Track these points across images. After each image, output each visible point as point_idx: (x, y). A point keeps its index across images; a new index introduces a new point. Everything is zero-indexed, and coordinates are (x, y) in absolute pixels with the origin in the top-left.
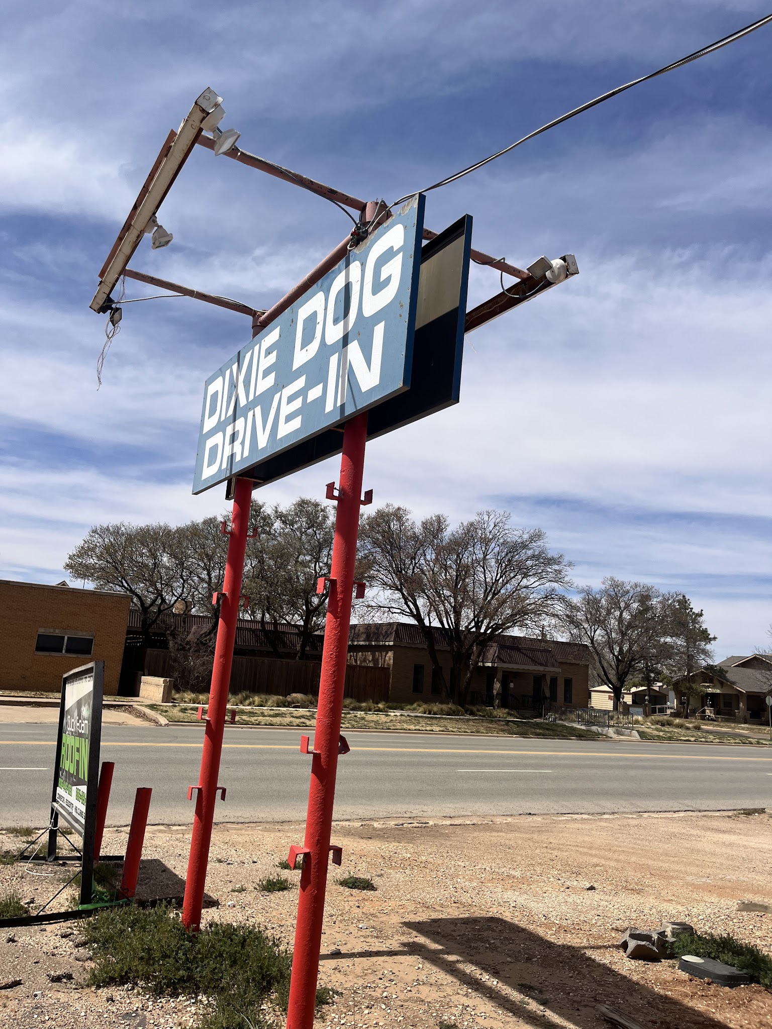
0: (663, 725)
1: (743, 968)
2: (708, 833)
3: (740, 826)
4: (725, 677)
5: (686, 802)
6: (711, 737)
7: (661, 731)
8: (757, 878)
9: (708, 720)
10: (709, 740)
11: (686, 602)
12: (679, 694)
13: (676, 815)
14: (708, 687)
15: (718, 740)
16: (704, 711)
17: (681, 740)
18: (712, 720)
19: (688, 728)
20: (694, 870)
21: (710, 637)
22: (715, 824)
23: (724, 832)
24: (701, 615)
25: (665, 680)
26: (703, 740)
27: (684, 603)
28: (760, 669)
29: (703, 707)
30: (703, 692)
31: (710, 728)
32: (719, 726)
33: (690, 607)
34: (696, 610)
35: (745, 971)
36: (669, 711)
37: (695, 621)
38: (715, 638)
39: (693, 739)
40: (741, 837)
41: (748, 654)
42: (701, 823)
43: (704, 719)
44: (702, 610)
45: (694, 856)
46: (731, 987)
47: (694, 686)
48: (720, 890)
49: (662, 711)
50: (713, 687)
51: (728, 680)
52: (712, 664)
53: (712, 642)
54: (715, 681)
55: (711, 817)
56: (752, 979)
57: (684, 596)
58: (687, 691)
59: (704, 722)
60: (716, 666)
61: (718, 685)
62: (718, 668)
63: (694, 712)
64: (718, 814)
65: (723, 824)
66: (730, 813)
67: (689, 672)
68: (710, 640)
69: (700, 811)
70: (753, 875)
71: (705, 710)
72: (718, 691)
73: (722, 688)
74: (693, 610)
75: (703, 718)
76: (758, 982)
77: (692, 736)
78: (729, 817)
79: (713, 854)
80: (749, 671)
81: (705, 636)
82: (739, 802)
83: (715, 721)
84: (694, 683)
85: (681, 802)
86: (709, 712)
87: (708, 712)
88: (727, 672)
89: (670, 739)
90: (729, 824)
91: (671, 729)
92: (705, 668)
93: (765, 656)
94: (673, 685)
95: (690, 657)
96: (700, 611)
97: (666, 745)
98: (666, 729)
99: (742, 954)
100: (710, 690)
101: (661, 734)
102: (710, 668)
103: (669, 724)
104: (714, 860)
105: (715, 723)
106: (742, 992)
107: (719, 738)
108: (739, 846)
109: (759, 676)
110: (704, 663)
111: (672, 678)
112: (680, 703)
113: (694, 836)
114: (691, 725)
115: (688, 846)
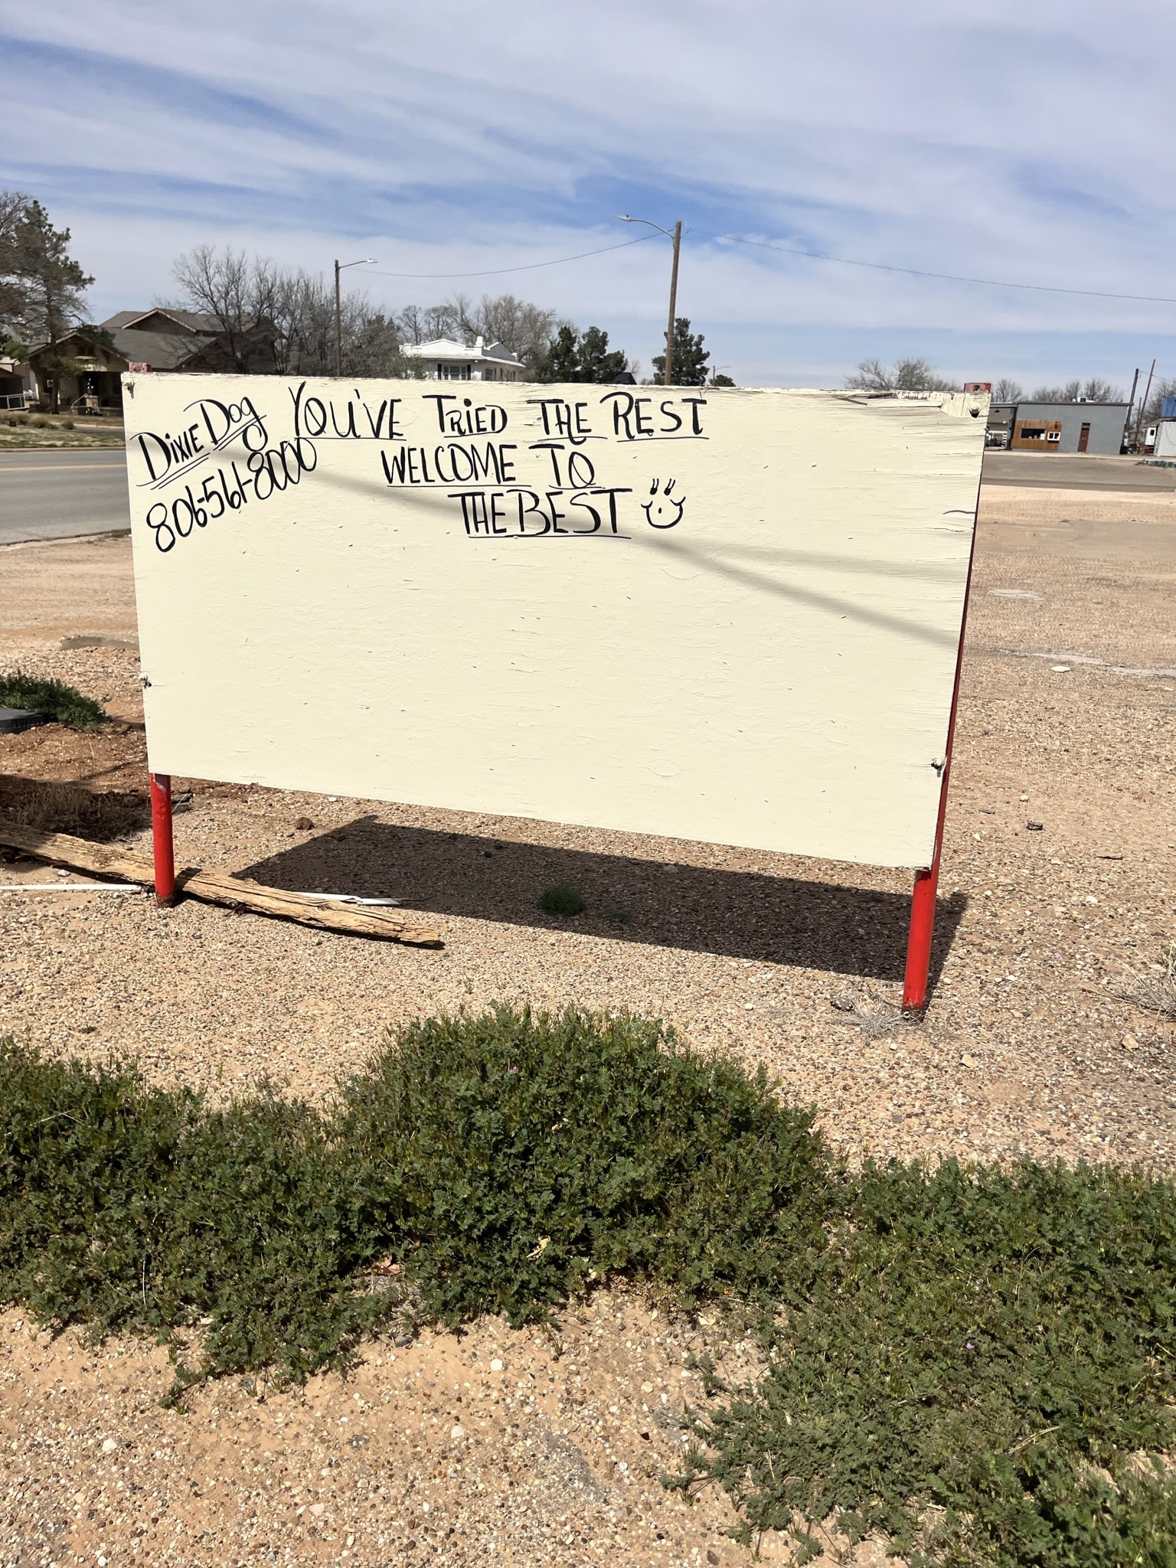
0: (13, 424)
1: (35, 707)
2: (54, 566)
3: (103, 551)
4: (111, 344)
5: (29, 530)
6: (89, 438)
7: (10, 433)
8: (107, 610)
9: (90, 414)
10: (84, 443)
11: (40, 213)
12: (43, 376)
13: (9, 549)
14: (86, 362)
15: (98, 443)
16: (83, 402)
17: (41, 446)
18: (96, 414)
19: (53, 428)
20: (17, 613)
21: (83, 277)
22: (65, 553)
23: (77, 562)
24: (67, 238)
25: (17, 352)
26: (76, 443)
27: (36, 215)
28: (163, 332)
29: (82, 394)
30: (79, 369)
31: (93, 426)
32: (104, 422)
33: (48, 222)
34: (58, 229)
35: (36, 710)
36: (27, 405)
37: (57, 249)
38: (91, 280)
39: (59, 443)
40: (101, 565)
41: (146, 308)
42: (44, 555)
43: (84, 414)
44: (68, 230)
45: (25, 596)
46: (17, 732)
47: (63, 360)
48: (48, 632)
49: (15, 403)
50: (94, 362)
51: (116, 351)
52: (90, 323)
53: (87, 286)
54: (98, 353)
55: (64, 545)
56: (48, 718)
57: (36, 202)
58: (52, 370)
59: (83, 417)
60: (96, 327)
61: (102, 359)
62: (100, 330)
63: (67, 402)
64: (75, 540)
65: (78, 552)
66: (92, 538)
67: (54, 337)
68: (85, 282)
69: (48, 540)
70: (103, 608)
71: (84, 399)
72: (103, 369)
73: (108, 362)
74: (53, 229)
75: (83, 411)
76: (56, 720)
77: (60, 439)
78: (89, 542)
79: (53, 591)
80: (146, 336)
81: (75, 275)
82: (110, 522)
83: (100, 415)
84: (64, 355)
85: (21, 530)
86: (91, 402)
87: (89, 404)
88: (114, 336)
89: (23, 444)
90: (90, 551)
91: (26, 430)
92: (79, 330)
93: (170, 312)
94: (30, 360)
95: (55, 312)
96: (65, 230)
97: (17, 454)
98: (18, 429)
99: (36, 692)
100: (91, 367)
101: (9, 438)
102: (87, 330)
103: (23, 422)
104: (52, 597)
105: (101, 419)
106: (33, 734)
107: (102, 440)
108: (93, 576)
109: (162, 344)
110: (75, 323)
111: (26, 347)
112: (45, 389)
113: (30, 571)
114: (58, 424)
115: (16, 585)
